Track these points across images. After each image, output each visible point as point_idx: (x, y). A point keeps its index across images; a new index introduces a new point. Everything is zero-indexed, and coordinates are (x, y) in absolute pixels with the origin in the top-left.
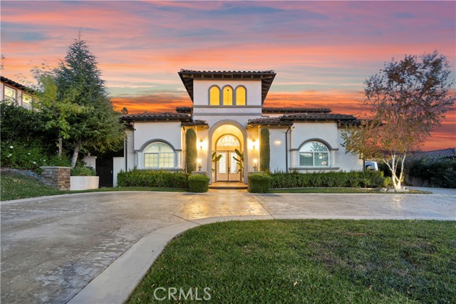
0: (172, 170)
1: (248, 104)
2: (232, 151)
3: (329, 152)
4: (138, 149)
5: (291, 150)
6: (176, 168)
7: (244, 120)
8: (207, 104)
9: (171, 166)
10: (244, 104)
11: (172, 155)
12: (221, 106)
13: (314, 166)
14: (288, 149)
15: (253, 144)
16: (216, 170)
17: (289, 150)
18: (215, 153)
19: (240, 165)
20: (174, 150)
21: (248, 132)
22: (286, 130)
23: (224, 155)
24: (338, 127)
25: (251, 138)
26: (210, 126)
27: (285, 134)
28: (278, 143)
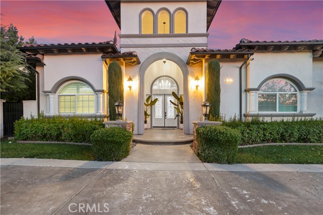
0: (91, 117)
1: (189, 32)
2: (169, 95)
3: (298, 93)
4: (50, 89)
5: (247, 91)
6: (98, 114)
7: (185, 53)
8: (137, 33)
9: (92, 111)
10: (185, 32)
11: (93, 97)
12: (155, 35)
13: (278, 112)
14: (243, 89)
15: (196, 83)
16: (151, 115)
17: (244, 91)
18: (150, 97)
19: (178, 109)
20: (95, 91)
21: (190, 69)
22: (240, 64)
23: (160, 99)
24: (314, 59)
26: (142, 61)
27: (238, 70)
28: (229, 80)
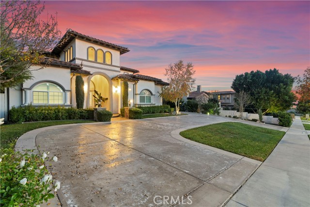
1: (113, 64)
3: (151, 96)
4: (28, 87)
7: (110, 74)
8: (87, 59)
10: (110, 64)
12: (96, 62)
13: (145, 103)
14: (135, 93)
15: (116, 89)
20: (64, 90)
21: (113, 82)
24: (155, 84)
25: (114, 85)
27: (133, 85)
28: (130, 90)
